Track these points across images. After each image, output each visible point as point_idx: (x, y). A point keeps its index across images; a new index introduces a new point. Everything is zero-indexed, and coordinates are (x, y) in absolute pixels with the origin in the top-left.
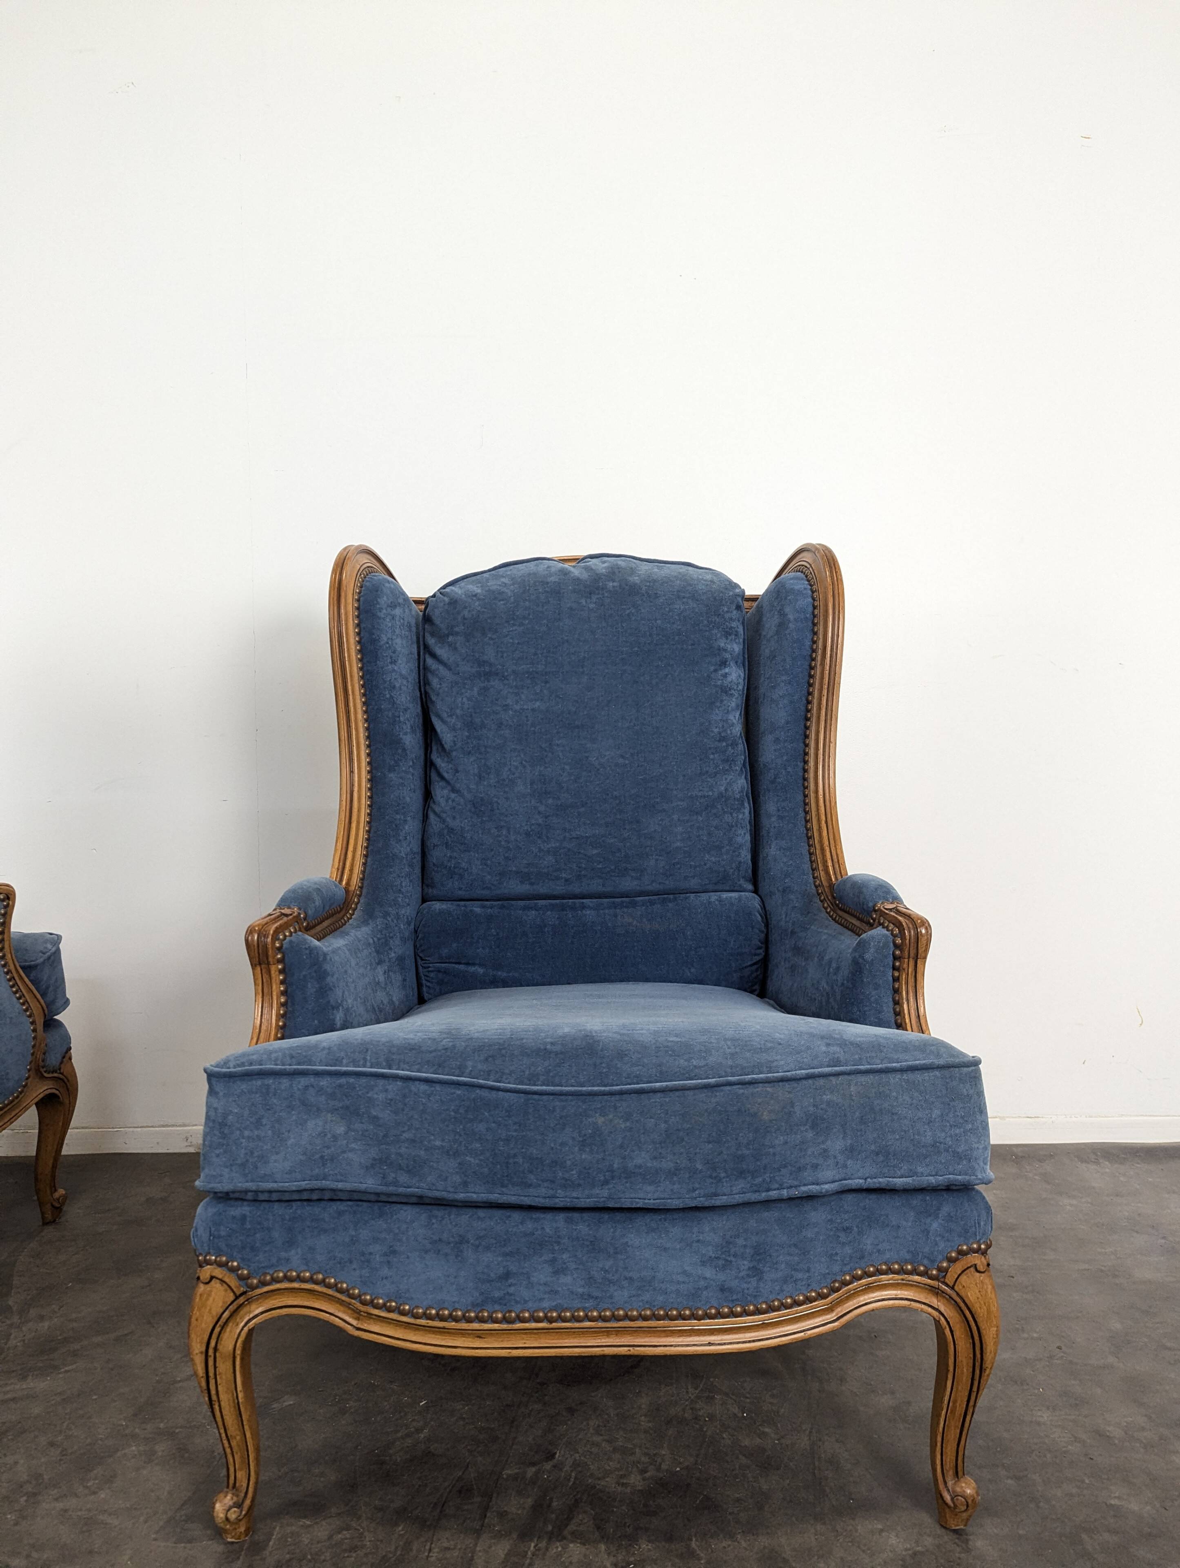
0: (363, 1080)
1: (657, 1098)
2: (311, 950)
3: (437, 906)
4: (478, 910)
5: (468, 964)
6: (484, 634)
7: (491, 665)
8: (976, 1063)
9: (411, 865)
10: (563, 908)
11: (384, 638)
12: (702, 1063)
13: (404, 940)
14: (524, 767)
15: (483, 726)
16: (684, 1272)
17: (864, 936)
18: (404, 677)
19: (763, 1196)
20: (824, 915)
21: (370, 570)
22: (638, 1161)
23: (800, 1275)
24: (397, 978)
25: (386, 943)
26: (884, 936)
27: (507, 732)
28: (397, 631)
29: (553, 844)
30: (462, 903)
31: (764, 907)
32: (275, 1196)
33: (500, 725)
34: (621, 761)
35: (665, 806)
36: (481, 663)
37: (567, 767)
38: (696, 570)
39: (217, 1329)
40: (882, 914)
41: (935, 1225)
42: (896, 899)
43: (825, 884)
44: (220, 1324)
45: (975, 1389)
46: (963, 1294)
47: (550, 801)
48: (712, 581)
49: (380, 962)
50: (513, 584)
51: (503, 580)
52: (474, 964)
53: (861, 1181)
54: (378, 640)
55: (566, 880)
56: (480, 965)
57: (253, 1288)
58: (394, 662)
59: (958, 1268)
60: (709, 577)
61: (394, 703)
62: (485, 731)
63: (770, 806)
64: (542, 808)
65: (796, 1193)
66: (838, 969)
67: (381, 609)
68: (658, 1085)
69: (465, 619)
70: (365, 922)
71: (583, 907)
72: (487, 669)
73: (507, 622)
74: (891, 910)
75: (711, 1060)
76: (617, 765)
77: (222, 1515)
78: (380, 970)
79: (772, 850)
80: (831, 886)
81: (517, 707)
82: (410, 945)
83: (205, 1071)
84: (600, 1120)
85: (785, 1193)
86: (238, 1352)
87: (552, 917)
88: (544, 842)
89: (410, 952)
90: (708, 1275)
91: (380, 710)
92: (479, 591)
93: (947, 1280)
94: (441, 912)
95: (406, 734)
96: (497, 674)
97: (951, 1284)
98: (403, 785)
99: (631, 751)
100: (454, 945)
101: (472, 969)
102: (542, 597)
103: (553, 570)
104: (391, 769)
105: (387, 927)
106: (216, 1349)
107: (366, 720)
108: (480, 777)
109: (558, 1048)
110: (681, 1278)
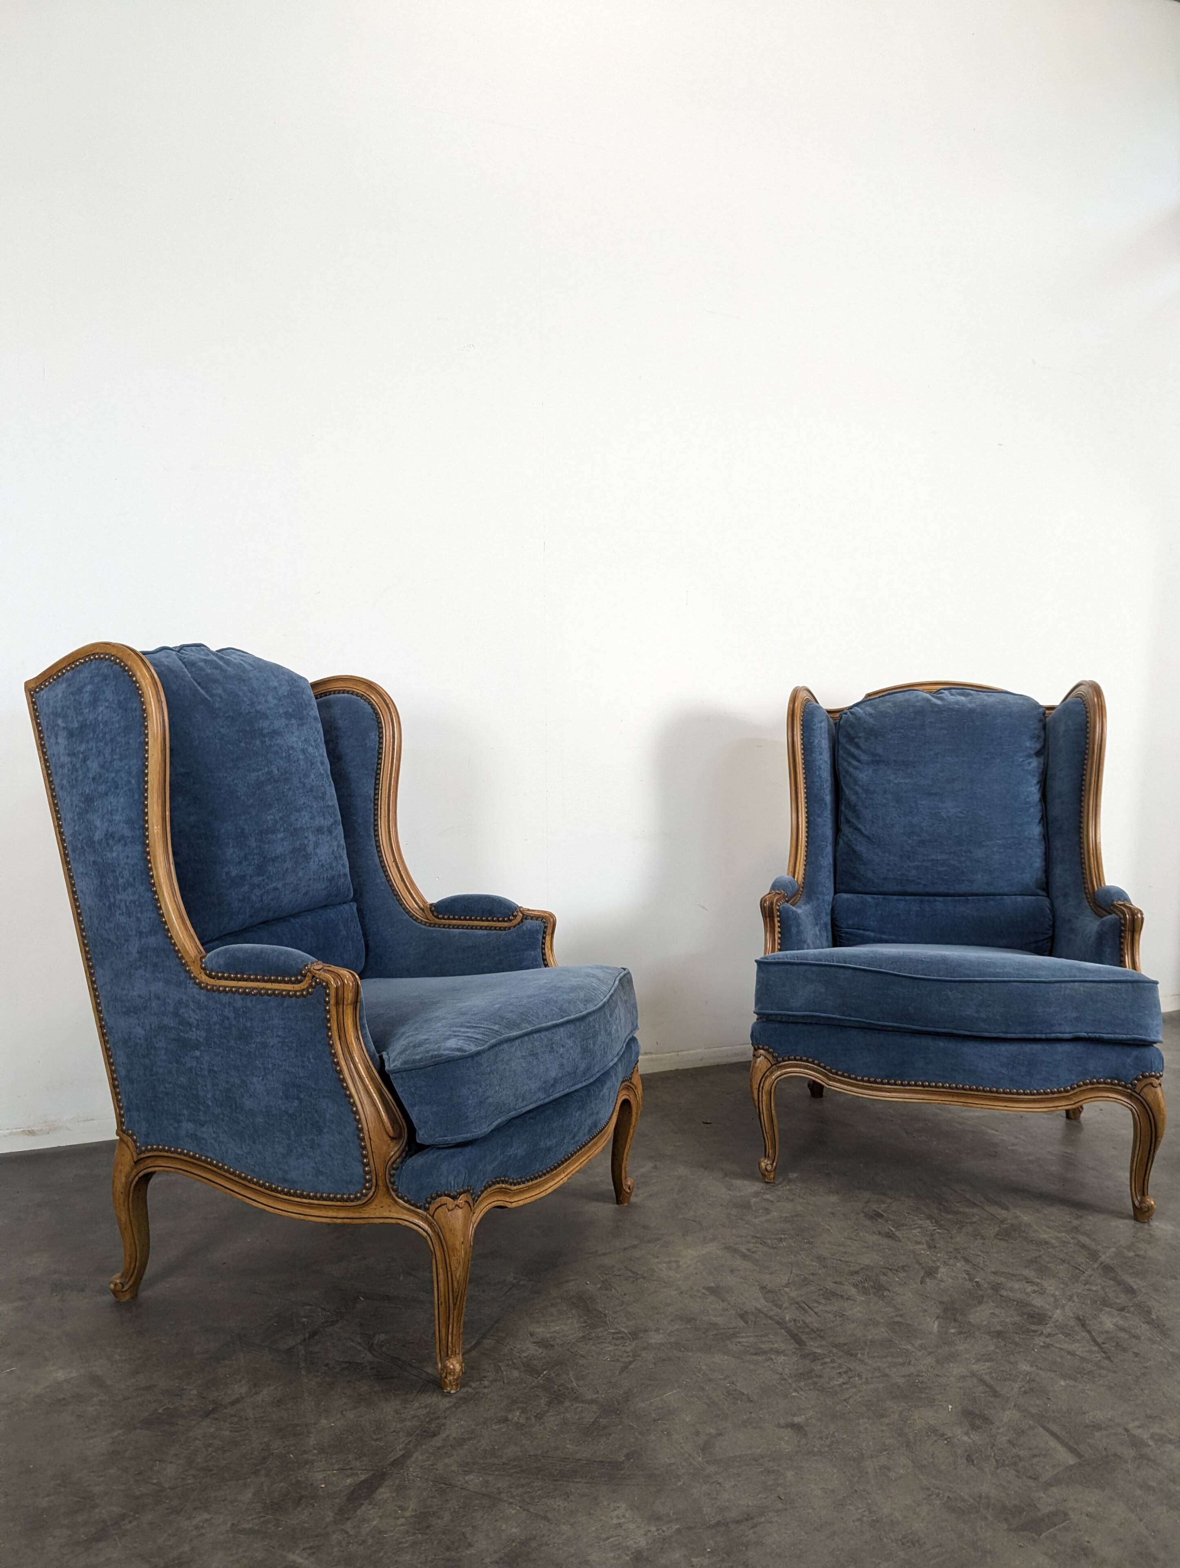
0: (833, 969)
1: (977, 985)
2: (793, 912)
3: (845, 896)
4: (870, 900)
5: (864, 930)
6: (876, 738)
7: (880, 756)
8: (1156, 983)
9: (829, 872)
10: (922, 901)
11: (816, 741)
12: (1002, 971)
13: (827, 914)
14: (900, 817)
15: (874, 792)
16: (992, 1069)
17: (1104, 919)
18: (826, 762)
19: (1032, 1036)
20: (1090, 910)
21: (808, 700)
22: (968, 1013)
23: (1053, 1079)
24: (824, 934)
25: (819, 915)
26: (1116, 919)
27: (889, 796)
28: (823, 736)
29: (916, 863)
30: (860, 895)
31: (1052, 904)
32: (791, 1019)
33: (885, 792)
34: (960, 815)
35: (988, 843)
36: (874, 755)
37: (927, 818)
38: (1012, 696)
39: (764, 1079)
40: (1115, 906)
41: (1129, 1061)
42: (1127, 899)
43: (1091, 891)
44: (764, 1077)
45: (1152, 1148)
46: (1144, 1097)
47: (915, 838)
48: (1023, 704)
49: (817, 924)
50: (895, 707)
51: (888, 704)
52: (868, 930)
53: (1086, 1034)
54: (813, 742)
55: (924, 885)
56: (872, 931)
57: (780, 1062)
58: (821, 754)
59: (1143, 1083)
60: (1021, 701)
61: (821, 777)
62: (875, 795)
63: (1058, 843)
64: (910, 842)
65: (1049, 1036)
66: (1090, 937)
67: (815, 725)
68: (978, 979)
69: (865, 728)
70: (807, 902)
71: (935, 901)
72: (878, 758)
73: (891, 731)
74: (1121, 905)
75: (1006, 970)
76: (957, 817)
77: (764, 1167)
78: (817, 929)
79: (1058, 871)
80: (1094, 892)
81: (896, 781)
82: (829, 917)
83: (756, 961)
84: (950, 993)
85: (1043, 1036)
86: (773, 1091)
87: (915, 907)
88: (911, 862)
89: (829, 921)
90: (1004, 1072)
91: (813, 782)
92: (873, 712)
93: (1136, 1090)
94: (847, 900)
95: (827, 795)
96: (884, 762)
97: (1138, 1092)
98: (825, 825)
99: (967, 809)
100: (856, 919)
101: (867, 933)
102: (912, 715)
103: (919, 698)
104: (819, 816)
105: (819, 906)
106: (763, 1088)
107: (805, 788)
108: (873, 822)
109: (928, 960)
110: (991, 1072)
